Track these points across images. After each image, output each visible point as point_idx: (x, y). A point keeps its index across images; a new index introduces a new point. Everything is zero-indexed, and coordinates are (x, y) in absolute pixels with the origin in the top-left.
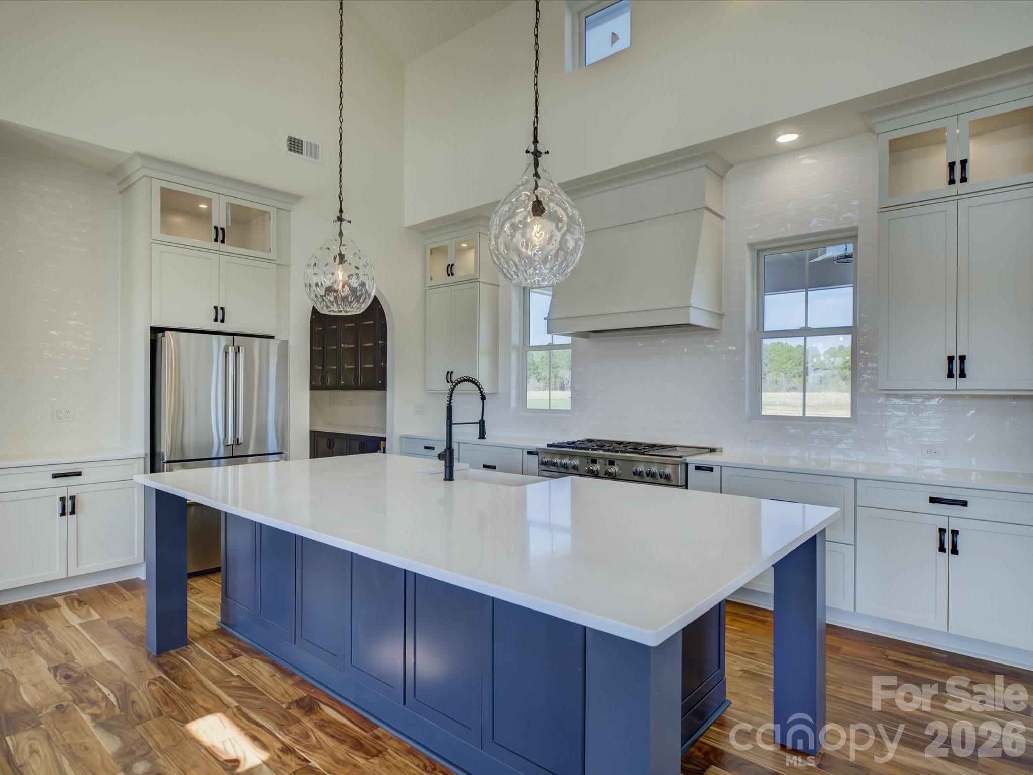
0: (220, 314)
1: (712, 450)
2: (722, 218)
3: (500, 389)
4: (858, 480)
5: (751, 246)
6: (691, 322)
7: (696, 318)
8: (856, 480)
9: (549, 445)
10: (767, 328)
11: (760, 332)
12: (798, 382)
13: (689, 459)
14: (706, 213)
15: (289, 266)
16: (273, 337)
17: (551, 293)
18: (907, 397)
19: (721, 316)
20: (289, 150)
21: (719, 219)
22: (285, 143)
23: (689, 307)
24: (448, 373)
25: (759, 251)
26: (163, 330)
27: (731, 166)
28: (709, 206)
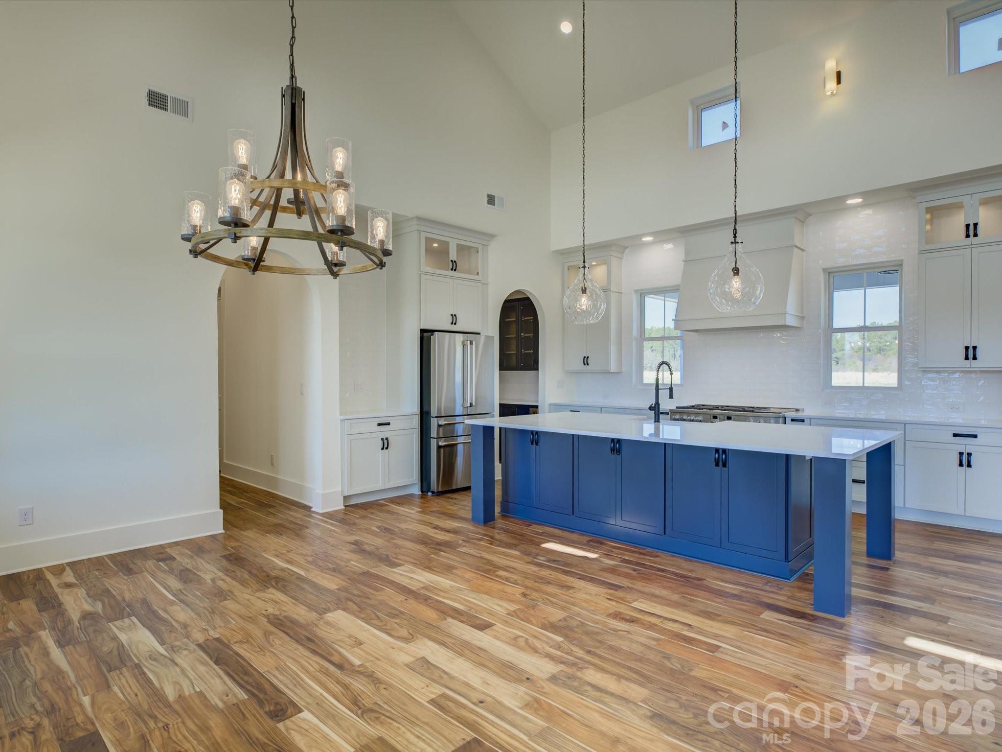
0: (454, 319)
1: (797, 410)
2: (803, 250)
3: (624, 369)
4: (906, 425)
5: (824, 270)
6: (788, 324)
7: (790, 321)
8: (905, 424)
9: (677, 408)
10: (835, 326)
11: (831, 330)
12: (860, 364)
13: (787, 414)
14: (796, 250)
15: (487, 284)
16: (479, 334)
17: (677, 301)
18: (938, 372)
19: (803, 318)
20: (488, 203)
21: (802, 252)
22: (486, 199)
23: (785, 314)
24: (585, 357)
25: (829, 273)
26: (432, 331)
27: (810, 215)
28: (798, 245)
